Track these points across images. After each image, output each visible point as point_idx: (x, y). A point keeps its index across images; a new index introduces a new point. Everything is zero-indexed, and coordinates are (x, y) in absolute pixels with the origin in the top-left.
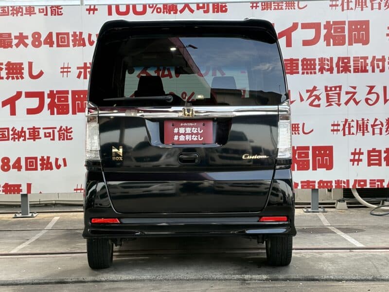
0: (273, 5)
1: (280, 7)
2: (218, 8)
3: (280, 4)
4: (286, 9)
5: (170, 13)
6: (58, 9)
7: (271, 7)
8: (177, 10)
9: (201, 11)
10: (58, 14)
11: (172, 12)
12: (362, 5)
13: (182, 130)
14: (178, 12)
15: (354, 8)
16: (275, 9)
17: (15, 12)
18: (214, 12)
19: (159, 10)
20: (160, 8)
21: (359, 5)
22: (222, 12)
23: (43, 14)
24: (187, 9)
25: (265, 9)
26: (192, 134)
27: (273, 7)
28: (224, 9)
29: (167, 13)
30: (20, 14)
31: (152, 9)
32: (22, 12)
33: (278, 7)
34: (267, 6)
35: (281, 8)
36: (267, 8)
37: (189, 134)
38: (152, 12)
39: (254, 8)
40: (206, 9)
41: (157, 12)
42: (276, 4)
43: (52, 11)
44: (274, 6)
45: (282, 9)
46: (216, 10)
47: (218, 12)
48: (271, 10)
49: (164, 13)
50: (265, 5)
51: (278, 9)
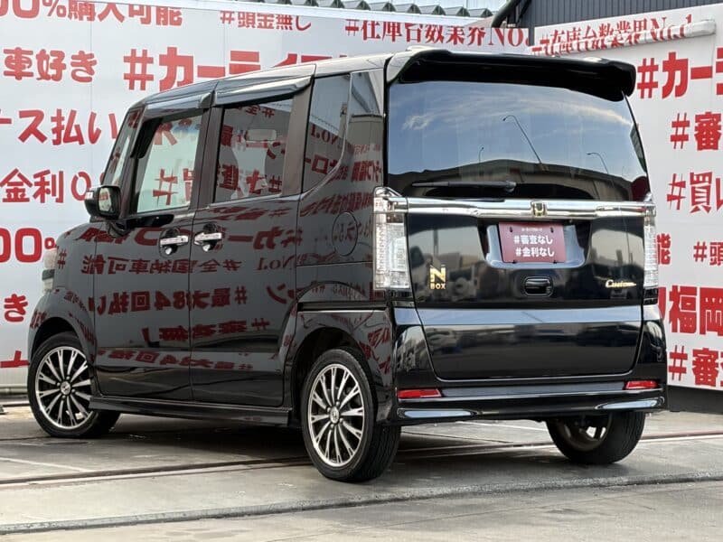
0: (257, 18)
1: (268, 24)
3: (268, 18)
4: (278, 28)
5: (81, 19)
7: (254, 23)
8: (95, 14)
9: (137, 18)
11: (85, 17)
12: (394, 32)
13: (525, 240)
14: (96, 18)
15: (381, 36)
16: (260, 26)
18: (158, 23)
19: (61, 11)
20: (63, 8)
21: (389, 32)
22: (173, 23)
24: (111, 12)
25: (244, 25)
26: (539, 246)
27: (257, 23)
28: (176, 19)
29: (76, 17)
31: (49, 8)
33: (265, 24)
34: (248, 19)
35: (271, 25)
36: (248, 23)
37: (535, 246)
38: (50, 14)
39: (227, 22)
40: (145, 16)
41: (59, 14)
42: (262, 18)
44: (259, 20)
45: (271, 27)
46: (162, 19)
47: (165, 23)
48: (253, 27)
49: (70, 17)
50: (243, 18)
51: (266, 27)
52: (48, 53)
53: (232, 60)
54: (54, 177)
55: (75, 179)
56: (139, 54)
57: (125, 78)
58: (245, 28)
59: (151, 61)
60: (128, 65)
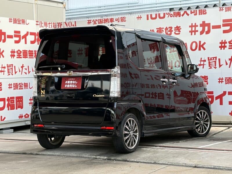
2: (201, 12)
5: (177, 17)
6: (124, 18)
8: (181, 15)
9: (193, 14)
10: (124, 21)
11: (178, 16)
14: (181, 16)
17: (105, 21)
18: (199, 14)
19: (171, 15)
20: (172, 14)
22: (204, 14)
23: (117, 21)
24: (185, 14)
28: (205, 12)
29: (175, 16)
30: (107, 22)
31: (168, 15)
32: (108, 21)
38: (168, 17)
39: (221, 11)
40: (195, 13)
41: (171, 17)
43: (121, 20)
46: (200, 13)
47: (201, 14)
49: (174, 17)
50: (227, 9)
52: (168, 28)
53: (223, 22)
54: (170, 62)
55: (176, 62)
56: (194, 24)
57: (190, 32)
58: (227, 12)
59: (197, 26)
60: (191, 28)
